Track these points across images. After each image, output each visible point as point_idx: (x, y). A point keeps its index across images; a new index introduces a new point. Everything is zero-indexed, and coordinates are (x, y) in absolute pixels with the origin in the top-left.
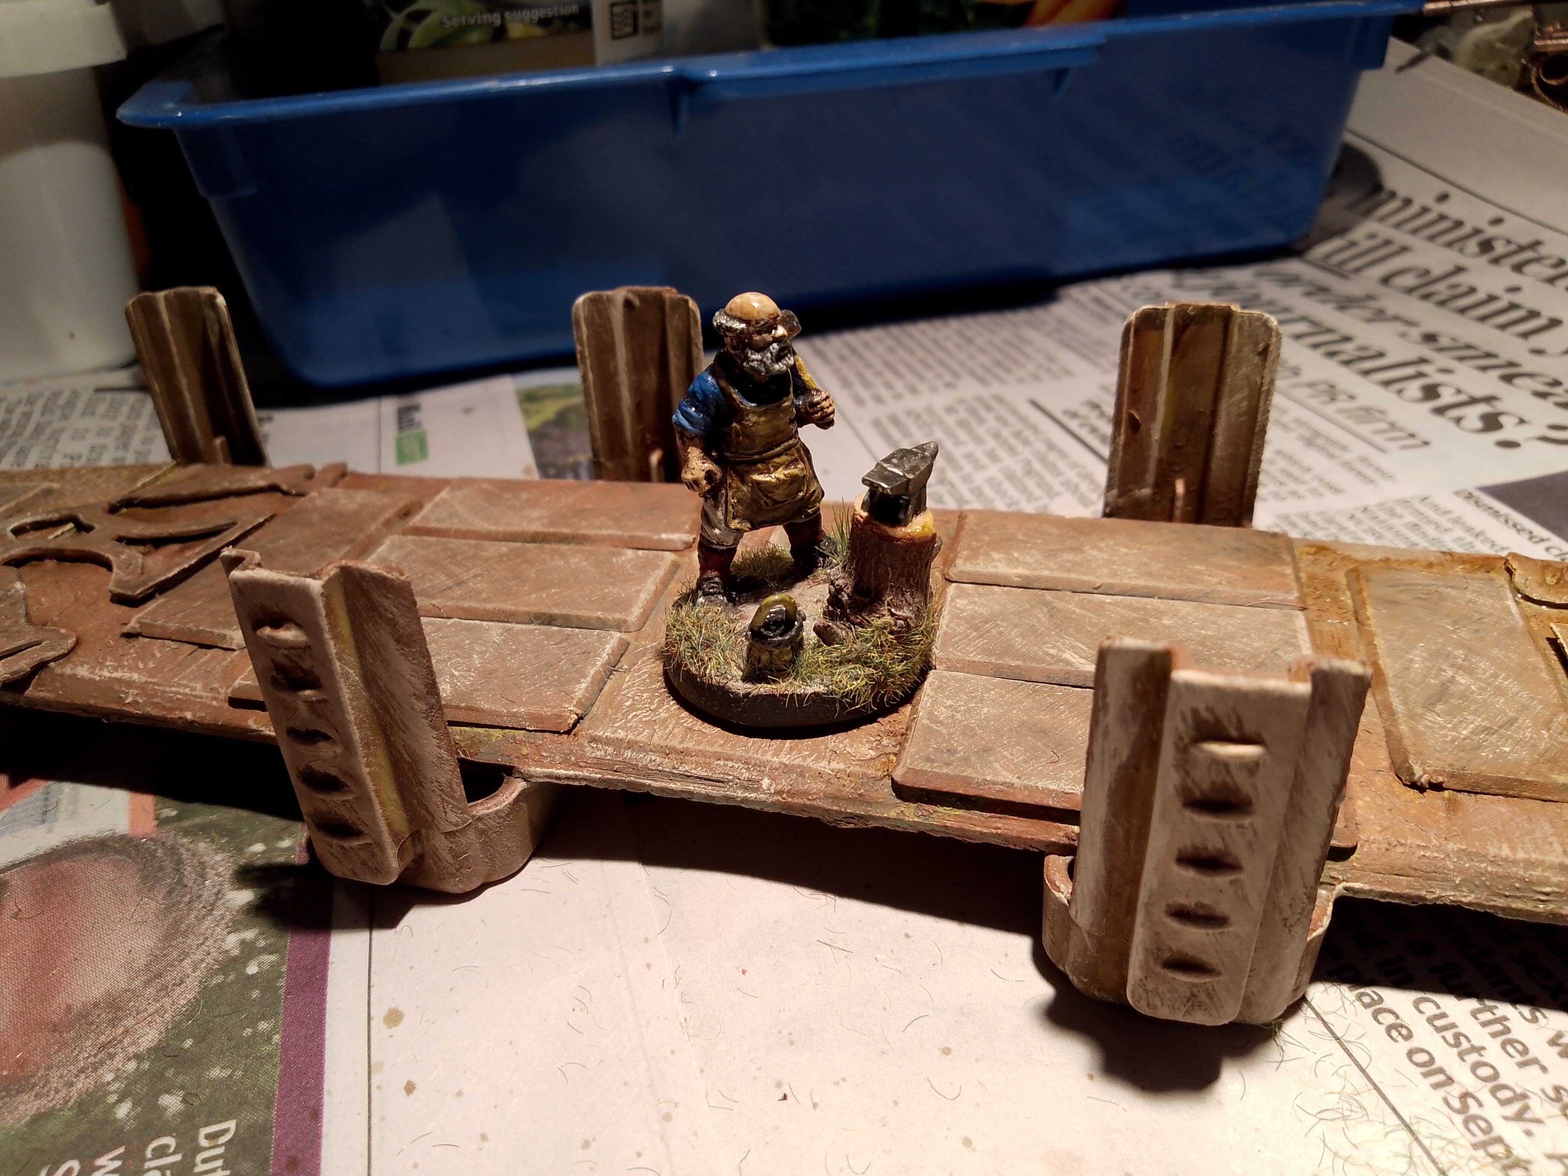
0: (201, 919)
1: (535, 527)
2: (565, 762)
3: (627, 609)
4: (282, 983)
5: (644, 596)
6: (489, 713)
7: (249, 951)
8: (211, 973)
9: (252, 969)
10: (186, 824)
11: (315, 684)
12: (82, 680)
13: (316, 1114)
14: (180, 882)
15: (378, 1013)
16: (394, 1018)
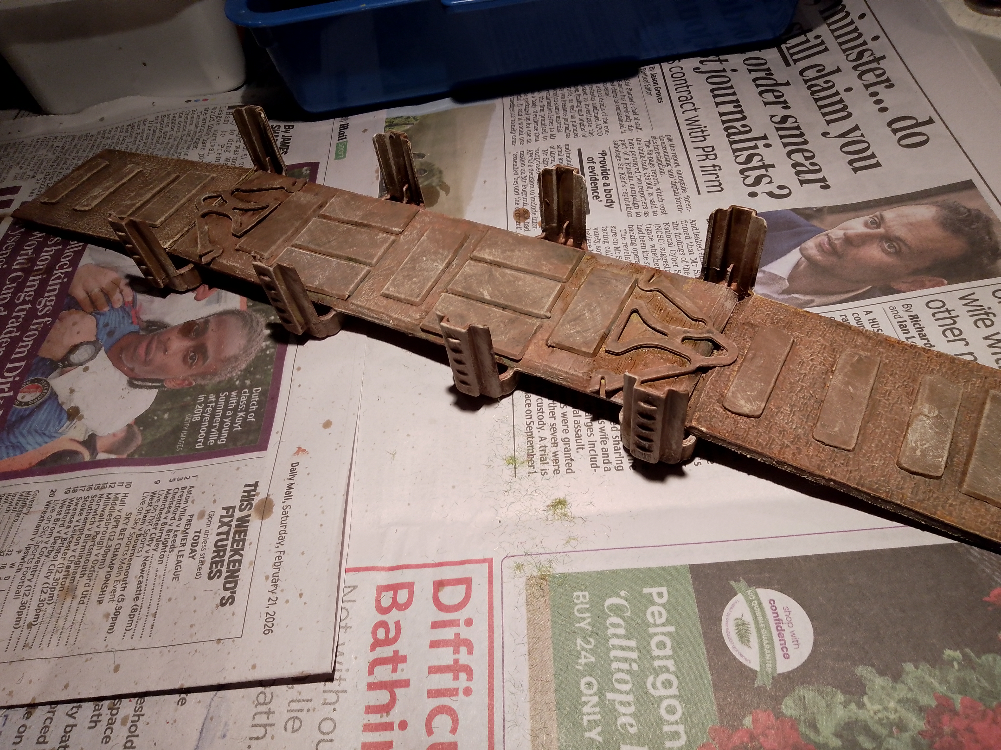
0: (257, 337)
1: (357, 220)
2: (344, 308)
3: (373, 259)
4: (275, 357)
5: (379, 254)
6: (326, 291)
7: (268, 347)
8: (258, 352)
9: (268, 352)
10: (255, 308)
11: (274, 289)
12: (224, 264)
13: (278, 389)
14: (252, 326)
15: (296, 367)
16: (299, 369)
